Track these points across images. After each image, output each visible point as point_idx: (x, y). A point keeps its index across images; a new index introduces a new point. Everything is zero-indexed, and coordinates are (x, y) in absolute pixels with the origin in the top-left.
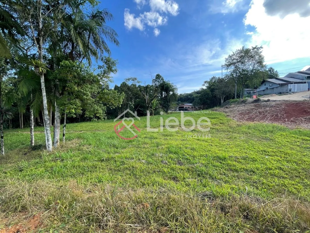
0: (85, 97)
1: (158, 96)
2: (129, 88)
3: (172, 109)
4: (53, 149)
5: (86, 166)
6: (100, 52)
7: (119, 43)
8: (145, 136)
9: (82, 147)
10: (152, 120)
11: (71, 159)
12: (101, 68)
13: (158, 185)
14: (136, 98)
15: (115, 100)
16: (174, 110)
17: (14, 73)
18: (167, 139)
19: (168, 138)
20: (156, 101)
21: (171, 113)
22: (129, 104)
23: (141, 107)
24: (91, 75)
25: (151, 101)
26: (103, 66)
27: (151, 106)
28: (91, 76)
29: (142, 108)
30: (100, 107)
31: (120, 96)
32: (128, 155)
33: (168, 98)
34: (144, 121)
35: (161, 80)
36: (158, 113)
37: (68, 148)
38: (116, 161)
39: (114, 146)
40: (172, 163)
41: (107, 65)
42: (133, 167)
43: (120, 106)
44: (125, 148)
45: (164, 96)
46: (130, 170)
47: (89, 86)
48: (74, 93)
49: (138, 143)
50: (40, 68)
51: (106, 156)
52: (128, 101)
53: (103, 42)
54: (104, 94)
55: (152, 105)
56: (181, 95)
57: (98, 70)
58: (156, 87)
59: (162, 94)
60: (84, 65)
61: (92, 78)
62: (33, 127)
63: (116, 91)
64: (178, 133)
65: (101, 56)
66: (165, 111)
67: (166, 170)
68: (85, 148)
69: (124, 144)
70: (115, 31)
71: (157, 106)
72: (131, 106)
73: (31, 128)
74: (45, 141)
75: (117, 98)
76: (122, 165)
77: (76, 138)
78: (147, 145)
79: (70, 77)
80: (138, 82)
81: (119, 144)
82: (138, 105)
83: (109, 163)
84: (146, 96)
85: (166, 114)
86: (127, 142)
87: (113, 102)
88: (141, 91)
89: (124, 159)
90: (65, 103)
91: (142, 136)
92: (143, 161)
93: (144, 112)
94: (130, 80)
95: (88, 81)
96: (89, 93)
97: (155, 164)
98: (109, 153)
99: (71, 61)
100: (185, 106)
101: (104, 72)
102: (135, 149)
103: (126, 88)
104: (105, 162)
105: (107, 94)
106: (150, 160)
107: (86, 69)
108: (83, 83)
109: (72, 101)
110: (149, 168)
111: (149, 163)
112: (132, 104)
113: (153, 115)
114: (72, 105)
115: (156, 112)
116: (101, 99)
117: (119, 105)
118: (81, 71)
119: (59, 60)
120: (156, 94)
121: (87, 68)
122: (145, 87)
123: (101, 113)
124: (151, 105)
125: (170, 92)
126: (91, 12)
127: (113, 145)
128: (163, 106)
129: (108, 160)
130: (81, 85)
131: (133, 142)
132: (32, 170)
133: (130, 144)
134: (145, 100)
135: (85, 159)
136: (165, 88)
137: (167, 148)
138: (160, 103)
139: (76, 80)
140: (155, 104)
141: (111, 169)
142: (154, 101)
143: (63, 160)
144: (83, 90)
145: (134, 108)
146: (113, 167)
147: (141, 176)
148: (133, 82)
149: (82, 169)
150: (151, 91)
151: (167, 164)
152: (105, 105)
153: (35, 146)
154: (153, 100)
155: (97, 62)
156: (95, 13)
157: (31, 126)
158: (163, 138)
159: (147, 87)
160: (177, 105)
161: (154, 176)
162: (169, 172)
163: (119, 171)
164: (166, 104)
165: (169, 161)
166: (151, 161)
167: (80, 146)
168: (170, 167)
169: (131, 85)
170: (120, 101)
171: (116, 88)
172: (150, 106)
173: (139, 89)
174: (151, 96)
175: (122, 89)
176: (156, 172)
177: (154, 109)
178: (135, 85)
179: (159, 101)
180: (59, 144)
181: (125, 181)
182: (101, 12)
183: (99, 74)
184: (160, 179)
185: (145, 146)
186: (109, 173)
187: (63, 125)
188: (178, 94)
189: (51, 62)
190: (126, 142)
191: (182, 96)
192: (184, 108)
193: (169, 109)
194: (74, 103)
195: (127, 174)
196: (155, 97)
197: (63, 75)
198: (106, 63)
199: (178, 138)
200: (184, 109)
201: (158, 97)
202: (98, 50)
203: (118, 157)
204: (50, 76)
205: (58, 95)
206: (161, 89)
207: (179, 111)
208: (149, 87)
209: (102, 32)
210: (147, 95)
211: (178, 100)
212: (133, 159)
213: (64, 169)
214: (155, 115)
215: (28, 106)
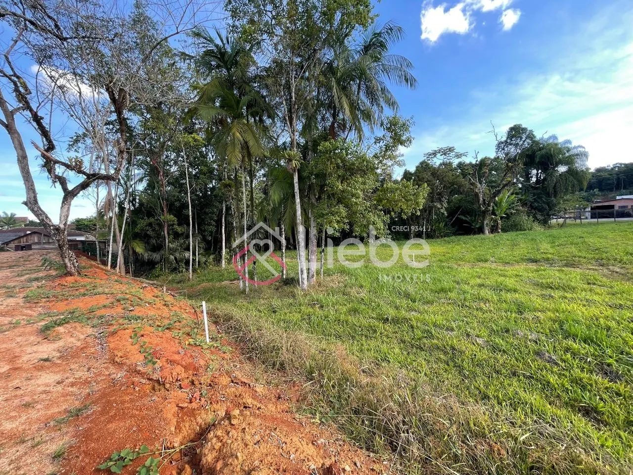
0: (355, 200)
1: (515, 181)
2: (435, 173)
3: (565, 213)
4: (308, 286)
5: (358, 324)
6: (377, 112)
7: (415, 80)
8: (479, 281)
9: (349, 290)
10: (498, 245)
11: (334, 307)
12: (379, 142)
13: (529, 411)
14: (453, 193)
15: (407, 201)
16: (572, 215)
17: (263, 174)
18: (552, 297)
19: (556, 294)
20: (508, 197)
21: (561, 226)
22: (436, 207)
23: (465, 213)
24: (363, 159)
25: (495, 197)
26: (384, 136)
27: (493, 209)
28: (363, 161)
29: (469, 215)
30: (379, 216)
31: (419, 193)
32: (439, 319)
33: (551, 184)
34: (474, 247)
35: (523, 140)
36: (516, 225)
37: (327, 287)
38: (412, 327)
39: (407, 296)
40: (575, 366)
41: (392, 132)
42: (453, 348)
43: (419, 213)
44: (430, 303)
45: (534, 179)
46: (446, 353)
47: (360, 180)
48: (336, 196)
49: (462, 297)
50: (294, 161)
51: (391, 313)
52: (432, 202)
53: (383, 90)
54: (385, 191)
55: (496, 206)
56: (599, 170)
57: (375, 146)
58: (509, 160)
59: (528, 177)
60: (352, 143)
61: (365, 163)
62: (284, 251)
63: (410, 183)
64: (594, 284)
65: (379, 117)
66: (538, 220)
67: (553, 379)
68: (353, 291)
69: (428, 295)
70: (406, 60)
71: (513, 208)
72: (440, 211)
73: (282, 252)
74: (298, 273)
75: (412, 197)
76: (426, 337)
77: (338, 273)
78: (487, 305)
79: (330, 168)
80: (457, 156)
81: (416, 293)
82: (458, 208)
83: (399, 327)
84: (479, 185)
85: (542, 230)
86: (436, 292)
87: (404, 207)
88: (464, 175)
89: (432, 327)
90: (324, 212)
91: (472, 282)
92: (480, 341)
93: (474, 224)
94: (438, 155)
95: (359, 169)
96: (360, 193)
97: (514, 354)
98: (397, 308)
99: (332, 140)
100: (617, 205)
101: (386, 148)
102: (454, 309)
103: (429, 174)
104: (391, 324)
105: (393, 191)
106: (498, 340)
107: (355, 149)
108: (350, 175)
109: (333, 209)
110: (496, 361)
111: (495, 349)
112: (442, 208)
113: (499, 232)
114: (333, 215)
115: (510, 223)
116: (380, 201)
117: (416, 212)
118: (347, 155)
119: (316, 144)
120: (509, 179)
121: (357, 147)
122: (476, 165)
123: (380, 229)
124: (493, 207)
125: (557, 165)
126: (363, 42)
127: (404, 292)
128: (532, 207)
129: (396, 321)
130: (347, 179)
131: (449, 293)
132: (286, 314)
133: (442, 295)
134: (477, 195)
135: (355, 311)
136: (537, 160)
137: (554, 321)
138: (521, 200)
139: (341, 172)
140: (504, 204)
141: (404, 342)
142: (504, 196)
143: (322, 307)
144: (351, 187)
145: (448, 217)
146: (407, 338)
147: (475, 375)
148: (445, 157)
149: (350, 328)
150: (493, 172)
151: (556, 364)
152: (387, 212)
153: (287, 279)
154: (501, 195)
155: (373, 132)
156: (369, 41)
157: (282, 249)
158: (539, 292)
159: (483, 163)
160: (585, 203)
161: (515, 384)
162: (567, 389)
163: (421, 349)
164: (544, 202)
165: (564, 357)
166: (502, 346)
167: (345, 286)
168: (568, 374)
169: (441, 165)
170: (417, 203)
171: (407, 175)
172: (491, 208)
173: (459, 171)
174: (494, 184)
175: (418, 177)
176: (519, 377)
177: (502, 218)
178: (450, 164)
179: (520, 196)
180: (315, 280)
181: (436, 373)
182: (379, 34)
183: (376, 154)
184: (535, 398)
185: (482, 305)
186: (400, 348)
187: (320, 249)
188: (588, 169)
189: (304, 150)
190: (432, 290)
191: (606, 175)
192: (616, 208)
193: (553, 215)
194: (337, 213)
195: (439, 359)
196: (506, 185)
197: (321, 167)
198: (388, 129)
199: (596, 298)
200: (613, 211)
201: (514, 184)
202: (375, 108)
203: (417, 320)
204: (305, 171)
205: (314, 201)
206: (525, 164)
207: (592, 218)
208: (489, 162)
209: (381, 71)
210: (480, 183)
211: (591, 187)
212: (452, 330)
213: (325, 322)
214: (504, 230)
215: (280, 219)
